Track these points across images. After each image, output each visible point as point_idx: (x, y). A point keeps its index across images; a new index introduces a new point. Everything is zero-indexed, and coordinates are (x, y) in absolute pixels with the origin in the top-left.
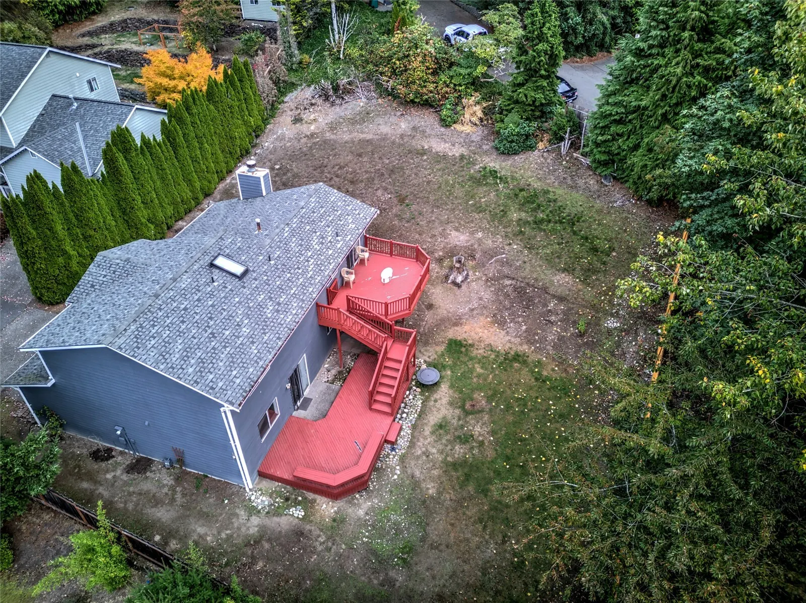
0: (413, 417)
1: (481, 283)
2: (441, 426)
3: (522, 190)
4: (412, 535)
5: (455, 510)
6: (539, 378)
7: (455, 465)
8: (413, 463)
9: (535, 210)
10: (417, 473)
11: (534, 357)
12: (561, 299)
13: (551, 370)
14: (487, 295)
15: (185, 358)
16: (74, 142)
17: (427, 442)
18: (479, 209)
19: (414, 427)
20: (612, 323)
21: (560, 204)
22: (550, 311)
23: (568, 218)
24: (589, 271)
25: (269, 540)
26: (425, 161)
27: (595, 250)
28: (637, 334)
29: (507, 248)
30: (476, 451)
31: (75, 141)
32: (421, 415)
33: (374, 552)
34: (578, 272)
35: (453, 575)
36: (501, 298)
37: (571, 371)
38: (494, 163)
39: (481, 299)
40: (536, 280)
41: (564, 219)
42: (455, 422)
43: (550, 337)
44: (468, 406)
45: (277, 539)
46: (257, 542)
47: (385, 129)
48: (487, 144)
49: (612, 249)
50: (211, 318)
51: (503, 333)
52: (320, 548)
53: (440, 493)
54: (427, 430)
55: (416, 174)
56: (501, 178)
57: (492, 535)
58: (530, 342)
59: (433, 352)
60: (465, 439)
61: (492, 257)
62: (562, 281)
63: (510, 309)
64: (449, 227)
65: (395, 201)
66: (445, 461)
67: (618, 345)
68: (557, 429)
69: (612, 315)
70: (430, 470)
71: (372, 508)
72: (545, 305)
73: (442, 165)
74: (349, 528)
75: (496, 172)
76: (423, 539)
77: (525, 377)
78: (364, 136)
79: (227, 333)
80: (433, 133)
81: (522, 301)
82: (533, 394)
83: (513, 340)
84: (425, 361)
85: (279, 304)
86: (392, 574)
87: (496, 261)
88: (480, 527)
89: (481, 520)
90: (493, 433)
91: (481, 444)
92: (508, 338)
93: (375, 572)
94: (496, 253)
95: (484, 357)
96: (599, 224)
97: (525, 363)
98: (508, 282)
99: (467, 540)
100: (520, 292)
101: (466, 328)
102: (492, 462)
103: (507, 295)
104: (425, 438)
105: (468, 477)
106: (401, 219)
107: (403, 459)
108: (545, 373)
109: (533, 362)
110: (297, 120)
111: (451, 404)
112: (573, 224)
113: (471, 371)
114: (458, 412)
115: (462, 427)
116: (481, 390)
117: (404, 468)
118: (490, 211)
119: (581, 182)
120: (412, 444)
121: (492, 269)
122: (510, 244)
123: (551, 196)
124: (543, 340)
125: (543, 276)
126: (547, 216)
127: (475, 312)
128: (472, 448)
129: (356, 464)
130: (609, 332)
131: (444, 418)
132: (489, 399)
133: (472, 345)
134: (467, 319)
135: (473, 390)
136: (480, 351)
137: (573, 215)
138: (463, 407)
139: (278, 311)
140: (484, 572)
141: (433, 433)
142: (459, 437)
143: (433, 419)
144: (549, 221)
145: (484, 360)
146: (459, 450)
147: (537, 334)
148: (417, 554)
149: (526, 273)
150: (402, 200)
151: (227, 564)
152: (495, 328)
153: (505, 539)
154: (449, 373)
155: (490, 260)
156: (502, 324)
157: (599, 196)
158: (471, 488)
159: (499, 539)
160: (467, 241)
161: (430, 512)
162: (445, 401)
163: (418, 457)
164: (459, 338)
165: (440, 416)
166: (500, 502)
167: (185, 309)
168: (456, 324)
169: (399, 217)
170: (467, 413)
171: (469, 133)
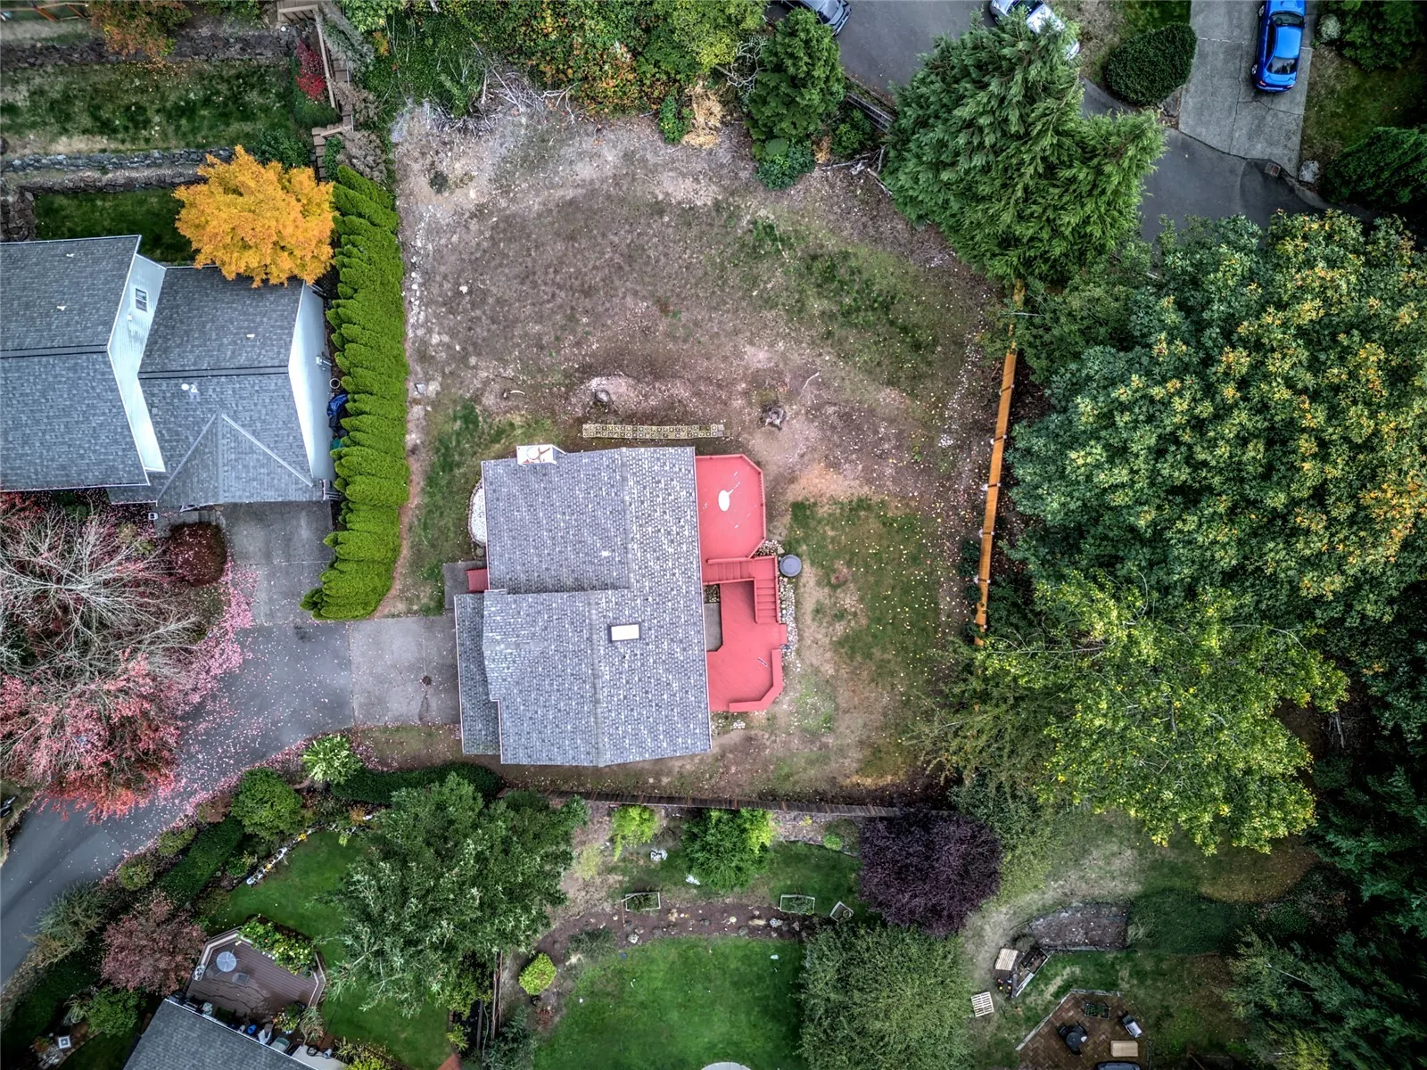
0: (792, 609)
1: (801, 418)
2: (817, 611)
3: (814, 258)
4: (826, 708)
5: (852, 680)
6: (886, 523)
7: (841, 643)
8: (808, 653)
9: (837, 293)
10: (815, 662)
11: (876, 499)
12: (891, 421)
13: (895, 510)
14: (813, 433)
15: (655, 738)
16: (253, 452)
17: (813, 630)
18: (769, 303)
19: (796, 619)
20: (946, 442)
21: (865, 276)
22: (881, 439)
23: (881, 299)
24: (916, 377)
25: (731, 752)
26: (668, 226)
27: (917, 346)
28: (970, 449)
29: (818, 361)
30: (853, 623)
31: (251, 448)
32: (798, 604)
33: (805, 730)
34: (904, 383)
35: (865, 725)
36: (828, 433)
37: (913, 504)
38: (761, 208)
39: (807, 439)
40: (860, 402)
41: (875, 301)
42: (827, 601)
43: (888, 471)
44: (833, 581)
45: (736, 749)
46: (723, 756)
47: (585, 171)
48: (745, 169)
49: (936, 342)
50: (647, 692)
51: (841, 477)
52: (768, 743)
53: (837, 671)
54: (808, 618)
55: (666, 255)
56: (782, 240)
57: (883, 689)
58: (869, 481)
59: (782, 528)
60: (840, 615)
61: (805, 379)
62: (888, 398)
63: (840, 445)
64: (741, 339)
65: (655, 310)
66: (831, 642)
67: (953, 465)
68: (912, 574)
69: (945, 432)
70: (823, 654)
71: (791, 701)
72: (876, 432)
73: (695, 231)
74: (782, 722)
75: (771, 227)
76: (837, 709)
77: (874, 525)
78: (561, 193)
79: (665, 696)
80: (659, 160)
81: (850, 433)
82: (885, 543)
83: (852, 483)
84: (779, 542)
85: (681, 641)
86: (824, 740)
87: (810, 384)
88: (873, 685)
89: (873, 681)
90: (861, 600)
91: (855, 614)
92: (847, 483)
93: (812, 742)
94: (807, 372)
95: (830, 515)
96: (918, 304)
97: (869, 508)
98: (831, 410)
99: (868, 698)
100: (846, 417)
101: (803, 482)
102: (869, 627)
103: (833, 428)
104: (809, 627)
105: (852, 648)
106: (675, 339)
107: (798, 652)
108: (890, 514)
109: (877, 504)
110: (439, 182)
111: (818, 583)
112: (888, 309)
113: (824, 537)
114: (826, 590)
115: (835, 604)
116: (838, 557)
117: (802, 661)
118: (784, 304)
119: (886, 227)
120: (801, 639)
121: (809, 394)
122: (820, 355)
123: (853, 263)
124: (881, 476)
125: (867, 396)
126: (855, 300)
127: (806, 458)
128: (849, 621)
129: (772, 685)
130: (944, 451)
131: (818, 601)
132: (849, 564)
133: (815, 504)
134: (801, 470)
135: (832, 560)
136: (826, 508)
137: (885, 293)
138: (829, 583)
139: (684, 649)
140: (885, 715)
141: (814, 620)
142: (836, 615)
143: (809, 606)
144: (858, 309)
145: (832, 521)
146: (840, 628)
147: (874, 470)
148: (836, 720)
149: (847, 394)
150: (664, 308)
151: (711, 777)
152: (832, 475)
153: (893, 686)
154: (805, 547)
155: (803, 382)
156: (834, 465)
157: (912, 252)
158: (859, 659)
159: (889, 689)
160: (770, 360)
161: (834, 689)
162: (812, 583)
163: (810, 647)
164: (800, 499)
165: (814, 601)
166: (882, 660)
167: (625, 697)
168: (793, 480)
169: (670, 335)
170: (834, 587)
171: (711, 150)
